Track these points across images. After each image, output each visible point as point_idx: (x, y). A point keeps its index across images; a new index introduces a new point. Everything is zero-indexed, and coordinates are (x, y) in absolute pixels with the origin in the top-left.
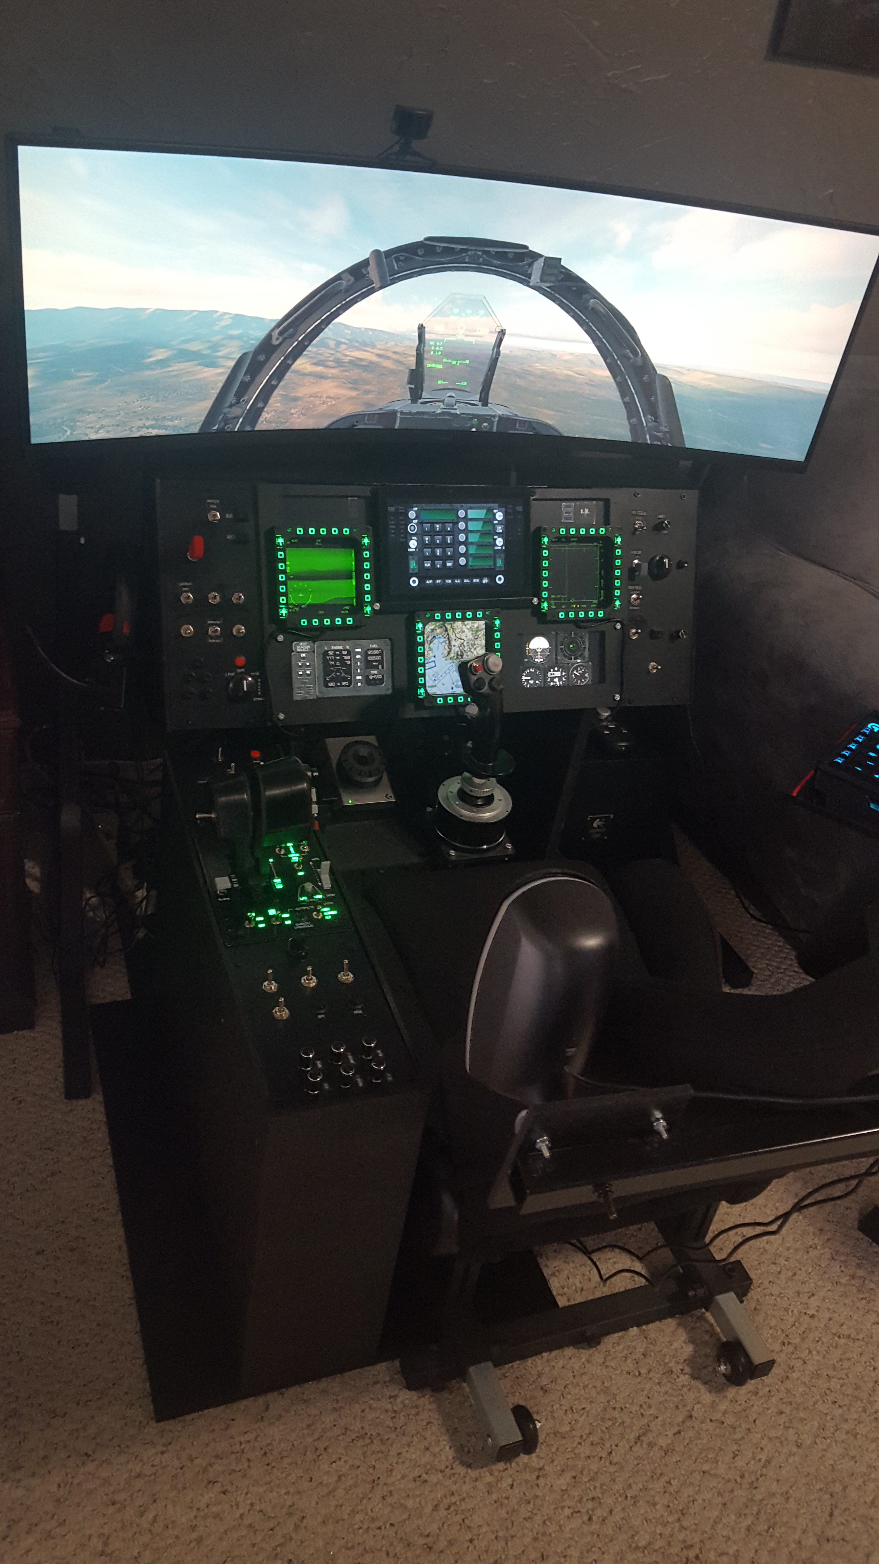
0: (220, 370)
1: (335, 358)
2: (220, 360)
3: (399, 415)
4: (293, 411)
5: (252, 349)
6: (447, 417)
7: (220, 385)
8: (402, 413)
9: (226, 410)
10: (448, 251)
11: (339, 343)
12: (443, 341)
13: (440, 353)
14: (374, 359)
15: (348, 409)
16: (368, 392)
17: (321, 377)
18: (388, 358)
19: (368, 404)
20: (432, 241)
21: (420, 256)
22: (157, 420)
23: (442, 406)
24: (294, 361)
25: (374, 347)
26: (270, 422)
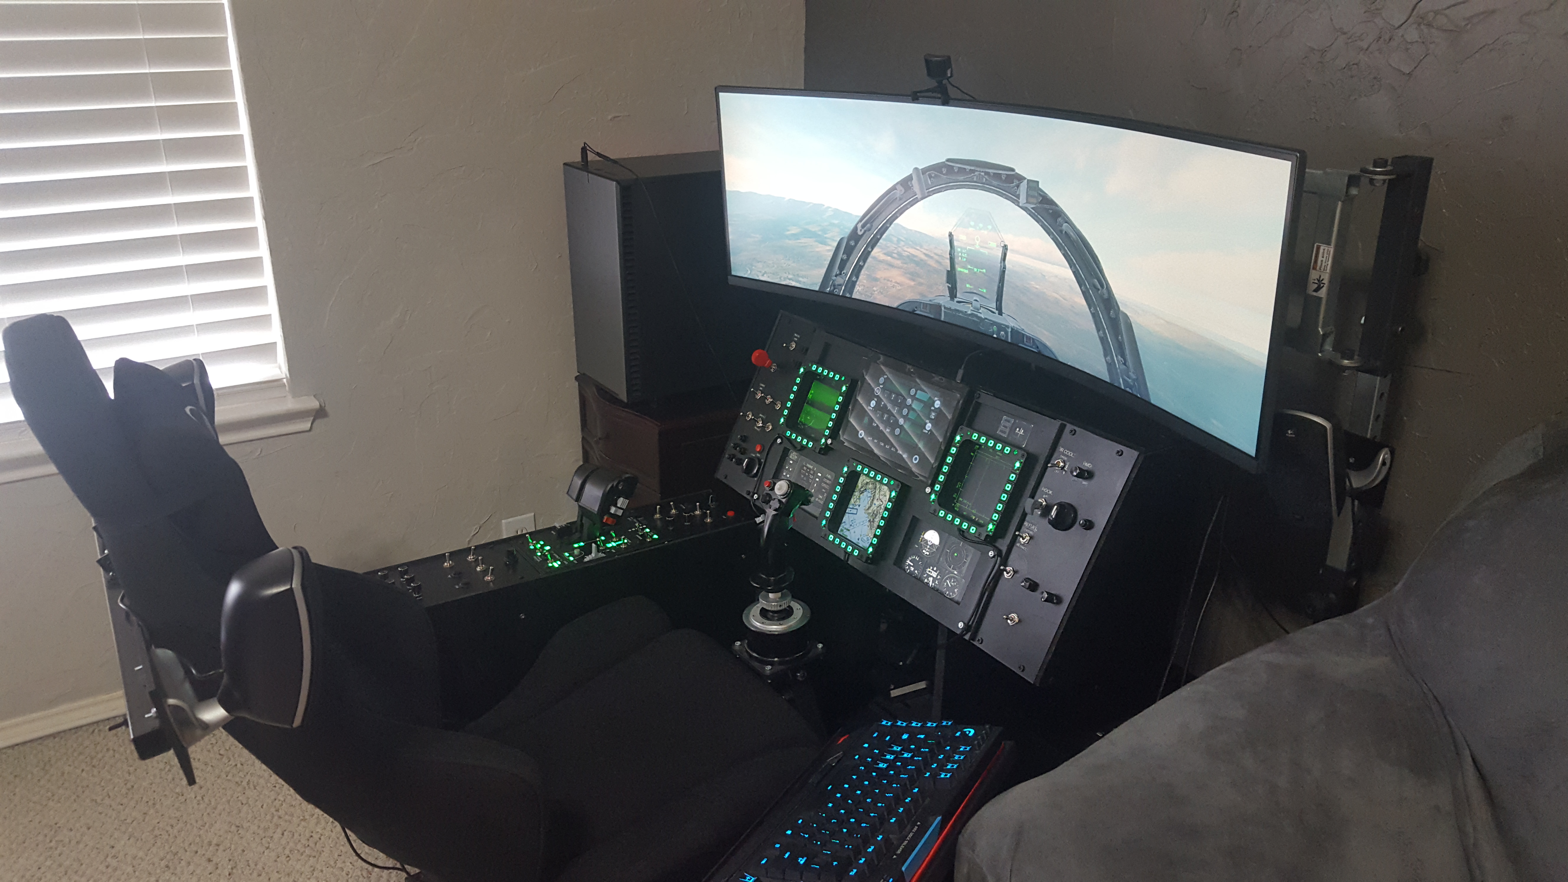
0: (828, 248)
1: (898, 252)
2: (828, 240)
3: (943, 308)
4: (875, 289)
5: (846, 236)
6: (975, 319)
7: (830, 259)
8: (945, 308)
9: (834, 278)
10: (962, 171)
11: (899, 240)
12: (966, 249)
13: (965, 260)
14: (923, 257)
15: (910, 296)
16: (921, 284)
17: (892, 266)
18: (932, 257)
19: (921, 294)
20: (951, 162)
21: (944, 175)
22: (794, 275)
23: (972, 308)
24: (872, 249)
25: (921, 247)
26: (861, 294)
